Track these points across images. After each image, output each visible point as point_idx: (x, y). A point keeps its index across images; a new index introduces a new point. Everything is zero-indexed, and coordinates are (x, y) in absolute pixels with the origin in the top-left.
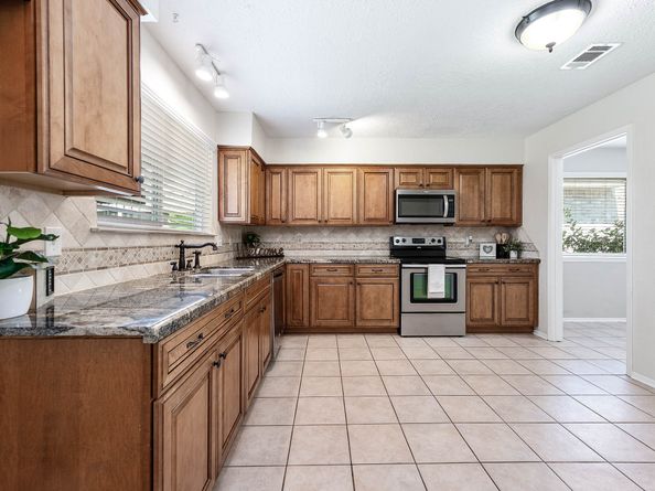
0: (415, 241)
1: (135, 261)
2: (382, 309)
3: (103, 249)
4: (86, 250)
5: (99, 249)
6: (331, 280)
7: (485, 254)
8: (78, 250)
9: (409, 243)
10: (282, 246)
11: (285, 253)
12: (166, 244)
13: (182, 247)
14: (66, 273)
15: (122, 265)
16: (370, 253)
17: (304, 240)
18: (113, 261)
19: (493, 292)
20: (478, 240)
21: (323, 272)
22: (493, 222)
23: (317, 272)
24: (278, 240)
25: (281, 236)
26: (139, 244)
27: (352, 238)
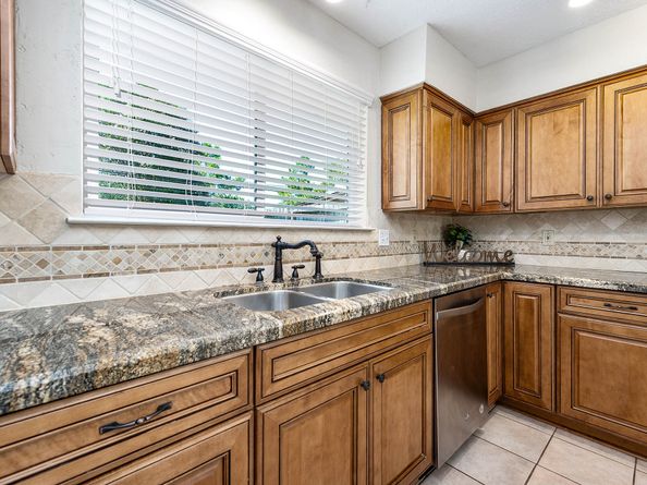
1: (175, 265)
3: (96, 248)
4: (55, 249)
5: (86, 248)
6: (618, 329)
8: (39, 249)
10: (511, 247)
11: (518, 259)
12: (251, 241)
13: (279, 247)
14: (12, 281)
15: (141, 271)
17: (555, 238)
18: (122, 266)
21: (596, 307)
23: (576, 305)
24: (504, 237)
25: (509, 231)
26: (186, 242)
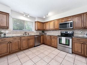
0: (65, 32)
2: (55, 44)
7: (86, 36)
9: (64, 33)
16: (58, 34)
19: (82, 46)
20: (85, 32)
22: (86, 28)
27: (55, 32)
